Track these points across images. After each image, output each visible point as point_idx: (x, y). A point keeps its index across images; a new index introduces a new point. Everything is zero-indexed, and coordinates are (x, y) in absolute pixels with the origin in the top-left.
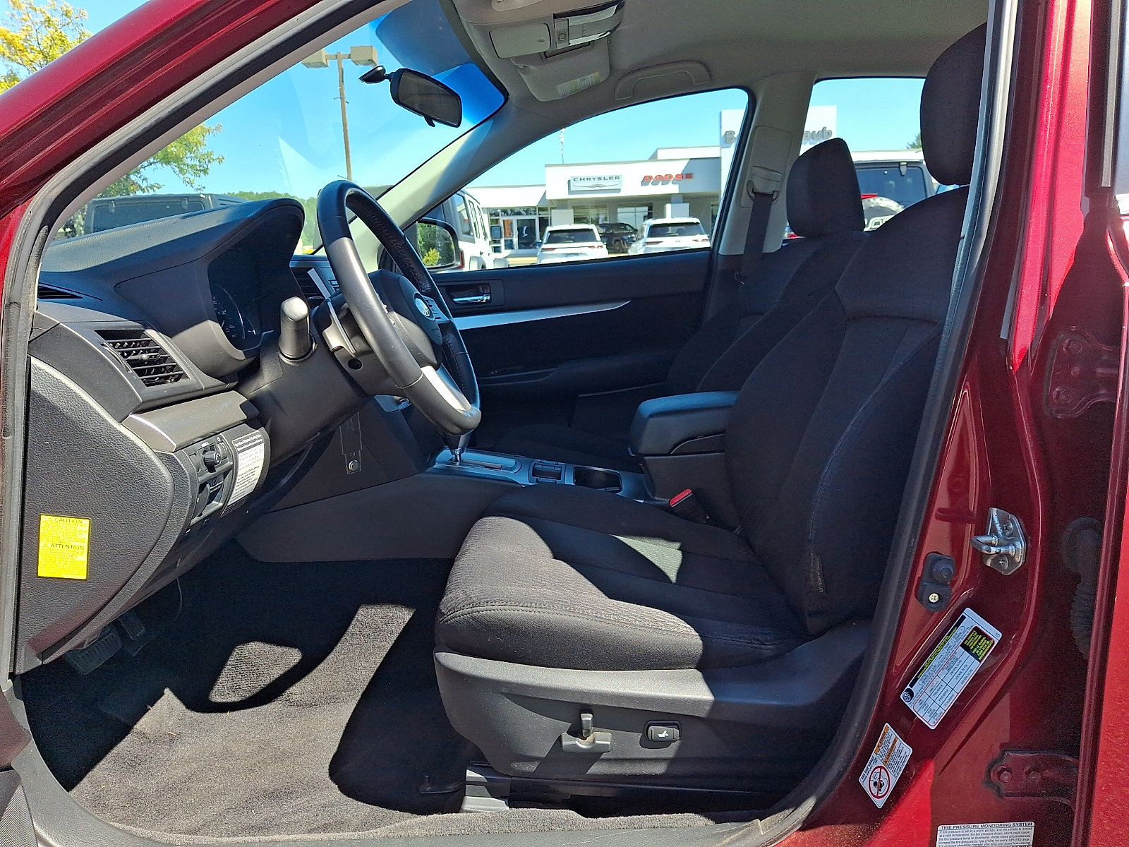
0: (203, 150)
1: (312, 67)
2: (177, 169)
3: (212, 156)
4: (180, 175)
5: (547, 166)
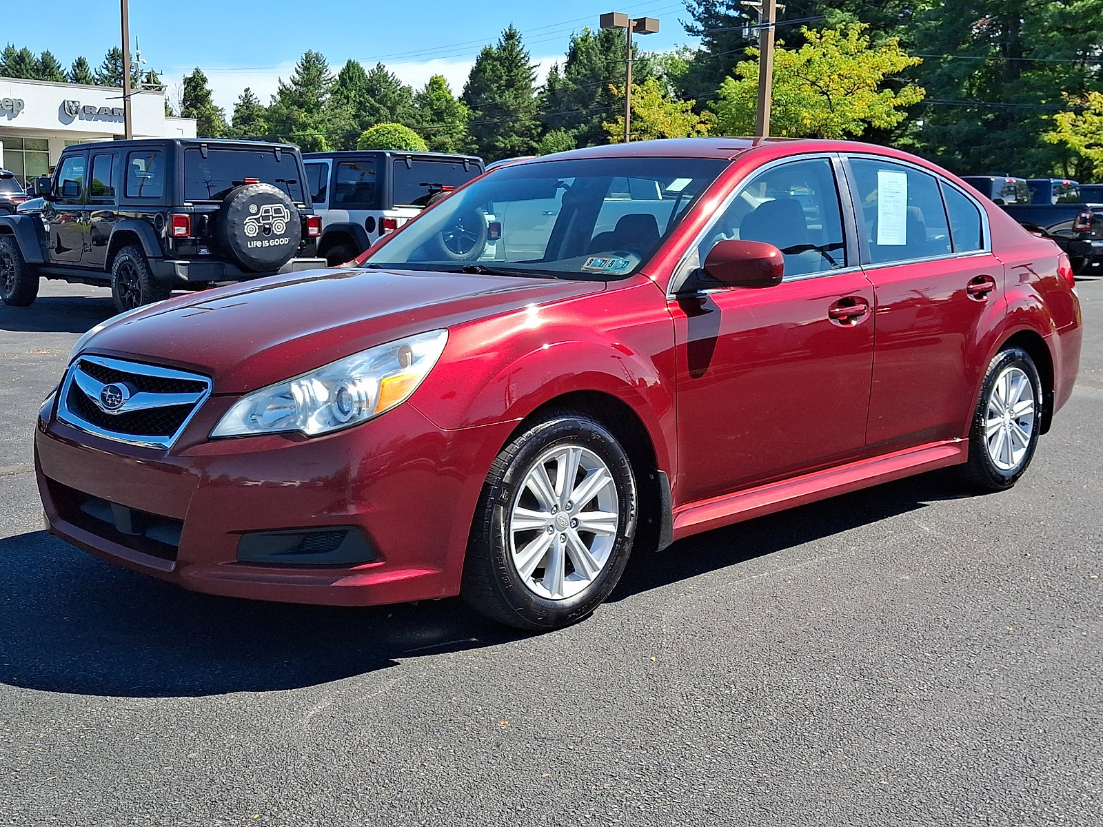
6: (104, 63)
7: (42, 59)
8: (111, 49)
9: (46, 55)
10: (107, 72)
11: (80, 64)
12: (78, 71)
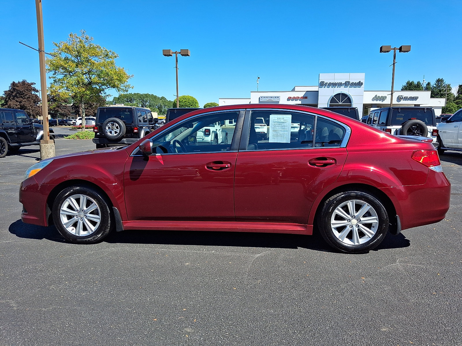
0: (126, 84)
1: (167, 56)
2: (117, 90)
3: (130, 86)
4: (118, 92)
5: (251, 92)
6: (435, 83)
7: (417, 83)
8: (438, 79)
9: (419, 82)
10: (435, 86)
11: (429, 84)
12: (427, 86)
